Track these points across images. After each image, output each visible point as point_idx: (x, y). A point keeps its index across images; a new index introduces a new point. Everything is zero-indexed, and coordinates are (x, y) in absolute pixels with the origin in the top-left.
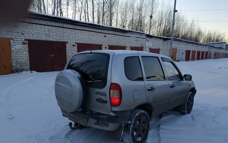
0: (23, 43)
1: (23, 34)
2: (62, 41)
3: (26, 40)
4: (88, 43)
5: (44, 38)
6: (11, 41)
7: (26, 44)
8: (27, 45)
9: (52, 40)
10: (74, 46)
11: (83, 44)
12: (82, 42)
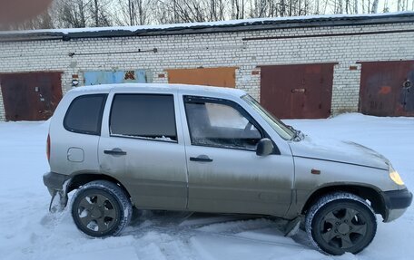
0: (253, 73)
1: (254, 58)
2: (324, 61)
3: (258, 67)
4: (392, 59)
5: (289, 61)
6: (237, 71)
7: (257, 73)
8: (259, 76)
9: (305, 62)
10: (352, 68)
11: (379, 62)
12: (376, 59)
